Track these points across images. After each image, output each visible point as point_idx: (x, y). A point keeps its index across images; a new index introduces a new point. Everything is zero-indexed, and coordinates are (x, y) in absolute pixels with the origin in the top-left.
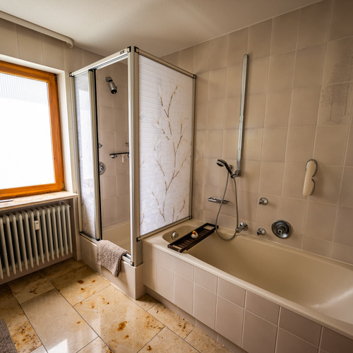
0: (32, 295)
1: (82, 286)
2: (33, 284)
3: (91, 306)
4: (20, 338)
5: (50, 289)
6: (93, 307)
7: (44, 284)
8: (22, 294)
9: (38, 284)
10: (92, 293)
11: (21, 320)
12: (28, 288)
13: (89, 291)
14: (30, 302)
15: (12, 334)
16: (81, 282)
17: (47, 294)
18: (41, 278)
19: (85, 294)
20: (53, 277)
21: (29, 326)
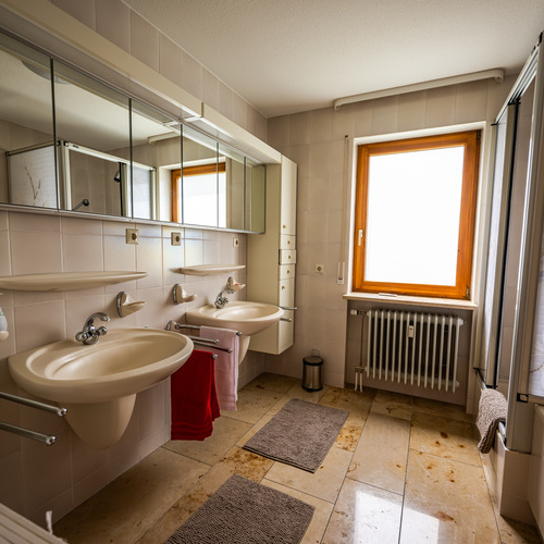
0: (387, 412)
1: (442, 440)
2: (395, 404)
3: (427, 465)
4: (347, 433)
5: (405, 418)
6: (429, 468)
7: (406, 411)
8: (380, 405)
9: (399, 407)
10: (444, 454)
11: (359, 423)
12: (389, 404)
13: (443, 450)
14: (379, 416)
15: (345, 426)
16: (444, 435)
17: (399, 421)
18: (409, 403)
19: (436, 449)
20: (421, 411)
21: (359, 431)
